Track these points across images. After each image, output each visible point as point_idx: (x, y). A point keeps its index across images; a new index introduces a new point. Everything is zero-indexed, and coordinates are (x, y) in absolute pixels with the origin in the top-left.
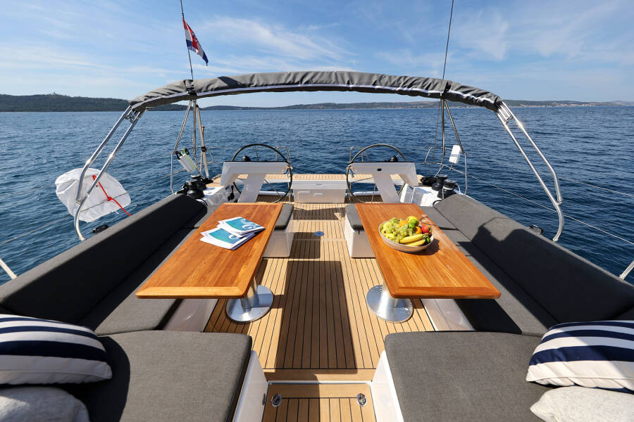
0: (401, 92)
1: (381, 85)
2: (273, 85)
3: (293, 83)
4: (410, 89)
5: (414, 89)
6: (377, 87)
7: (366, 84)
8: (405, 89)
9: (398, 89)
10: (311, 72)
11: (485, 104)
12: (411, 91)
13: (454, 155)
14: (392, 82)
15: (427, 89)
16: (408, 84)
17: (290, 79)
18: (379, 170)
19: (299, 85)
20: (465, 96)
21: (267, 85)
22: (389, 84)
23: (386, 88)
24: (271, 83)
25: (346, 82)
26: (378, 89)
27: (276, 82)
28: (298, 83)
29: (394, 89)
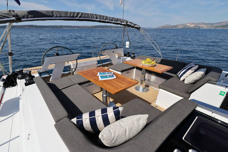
0: (114, 23)
1: (107, 20)
2: (64, 17)
3: (74, 17)
4: (117, 22)
5: (118, 22)
6: (106, 21)
7: (102, 19)
8: (115, 22)
9: (113, 22)
10: (80, 13)
11: (137, 28)
12: (117, 23)
13: (127, 45)
14: (111, 19)
15: (121, 22)
16: (116, 20)
17: (72, 15)
18: (113, 52)
19: (77, 18)
20: (132, 25)
21: (61, 17)
22: (110, 20)
23: (110, 21)
24: (63, 16)
25: (95, 18)
26: (107, 22)
27: (66, 16)
28: (76, 17)
29: (112, 22)
